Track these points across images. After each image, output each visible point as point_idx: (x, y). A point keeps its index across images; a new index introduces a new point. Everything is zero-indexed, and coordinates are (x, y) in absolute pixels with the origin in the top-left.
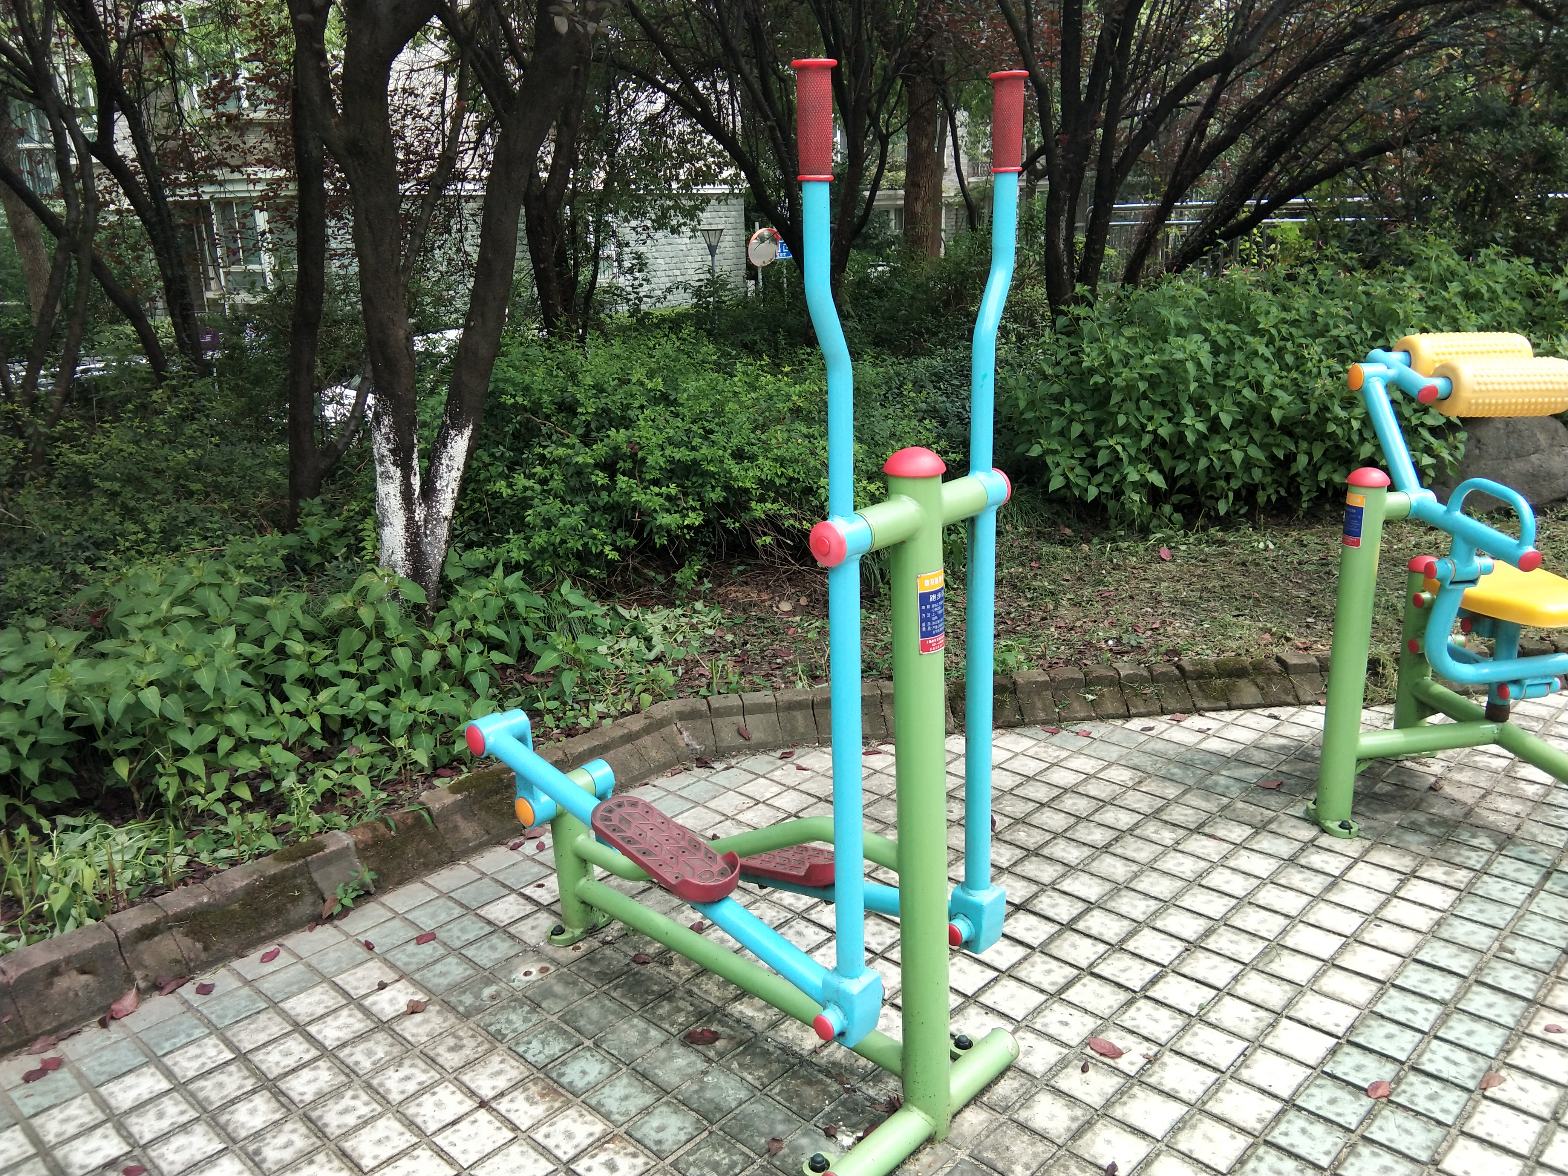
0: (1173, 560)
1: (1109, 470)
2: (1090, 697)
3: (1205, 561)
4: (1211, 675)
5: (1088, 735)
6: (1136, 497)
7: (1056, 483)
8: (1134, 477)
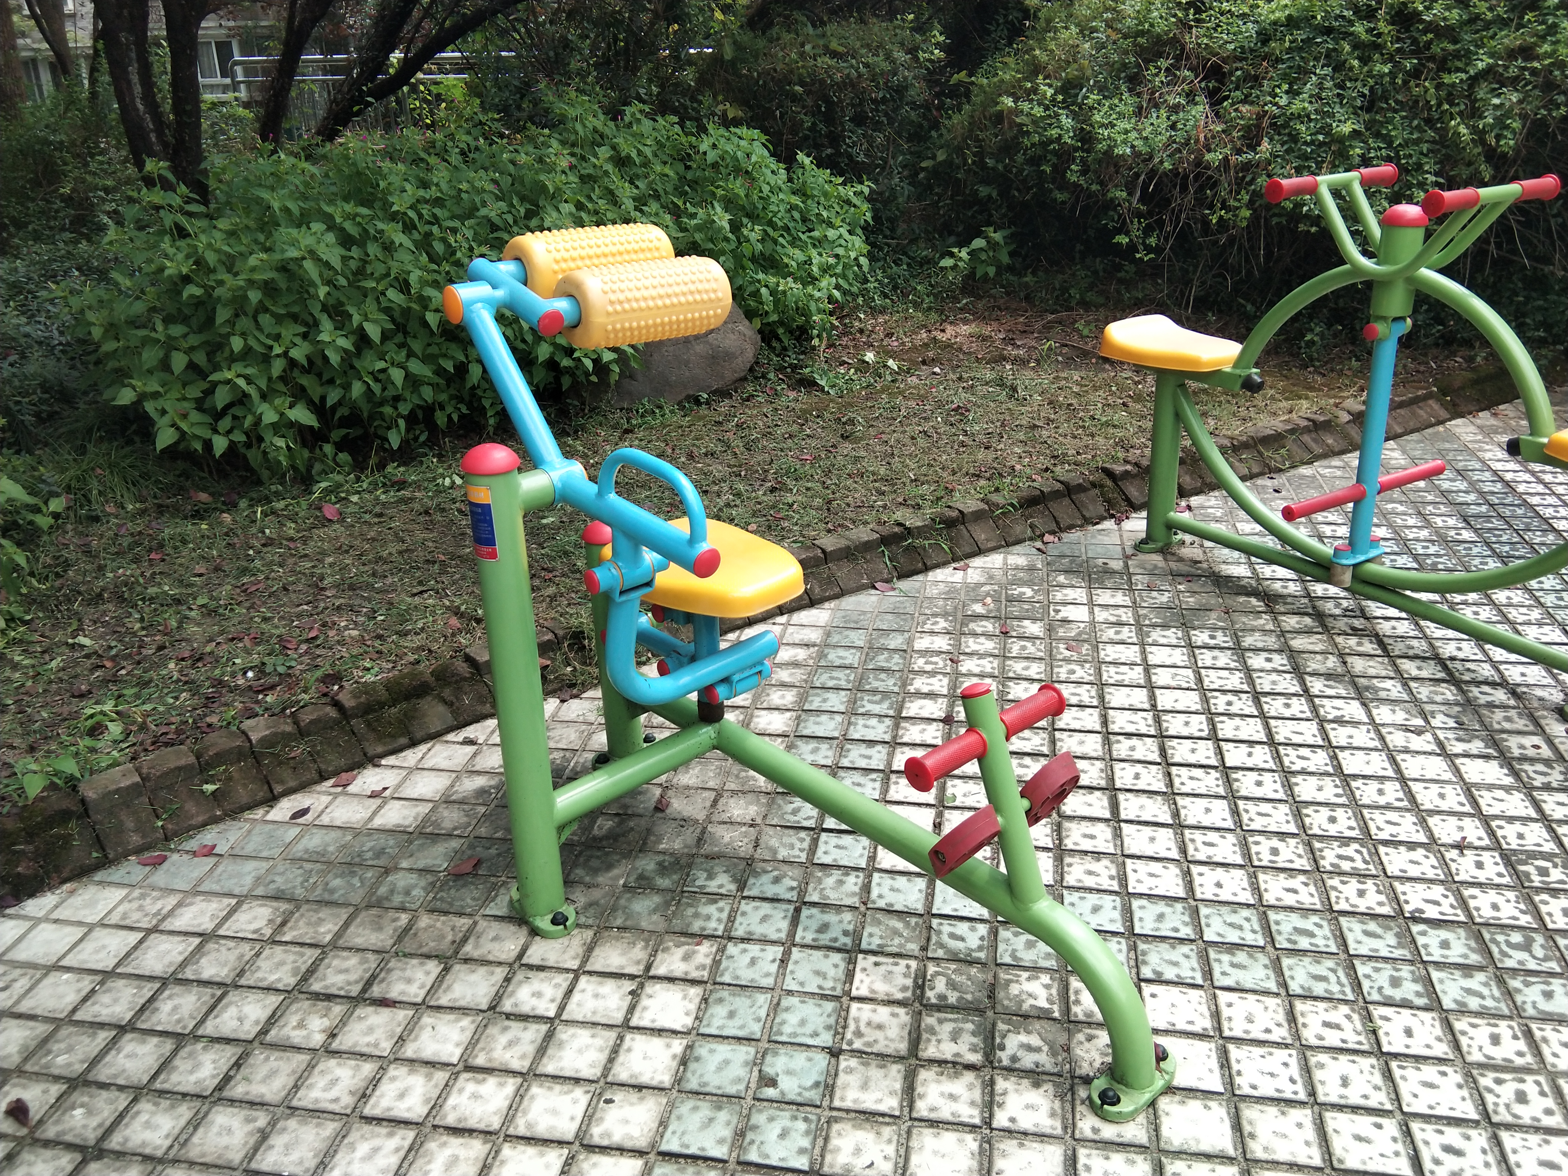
0: (342, 520)
1: (237, 411)
2: (209, 788)
3: (380, 515)
4: (382, 705)
5: (209, 851)
6: (281, 443)
7: (165, 438)
8: (270, 416)
